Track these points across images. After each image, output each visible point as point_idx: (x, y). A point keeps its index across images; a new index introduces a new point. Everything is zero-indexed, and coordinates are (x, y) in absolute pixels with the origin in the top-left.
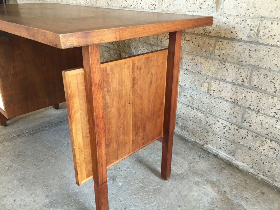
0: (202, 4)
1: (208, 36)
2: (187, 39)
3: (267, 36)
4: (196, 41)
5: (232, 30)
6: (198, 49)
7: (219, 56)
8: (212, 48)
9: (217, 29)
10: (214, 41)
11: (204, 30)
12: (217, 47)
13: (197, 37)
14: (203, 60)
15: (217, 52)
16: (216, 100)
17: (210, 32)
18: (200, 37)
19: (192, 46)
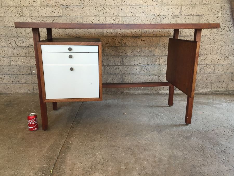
0: (151, 22)
1: (156, 36)
2: (143, 39)
3: (183, 33)
4: (148, 40)
5: (168, 32)
6: (150, 44)
7: (162, 45)
8: (159, 42)
9: (160, 33)
10: (159, 39)
11: (153, 34)
12: (161, 41)
13: (149, 38)
14: (155, 49)
15: (161, 43)
16: (163, 66)
17: (157, 35)
18: (151, 38)
19: (146, 43)
